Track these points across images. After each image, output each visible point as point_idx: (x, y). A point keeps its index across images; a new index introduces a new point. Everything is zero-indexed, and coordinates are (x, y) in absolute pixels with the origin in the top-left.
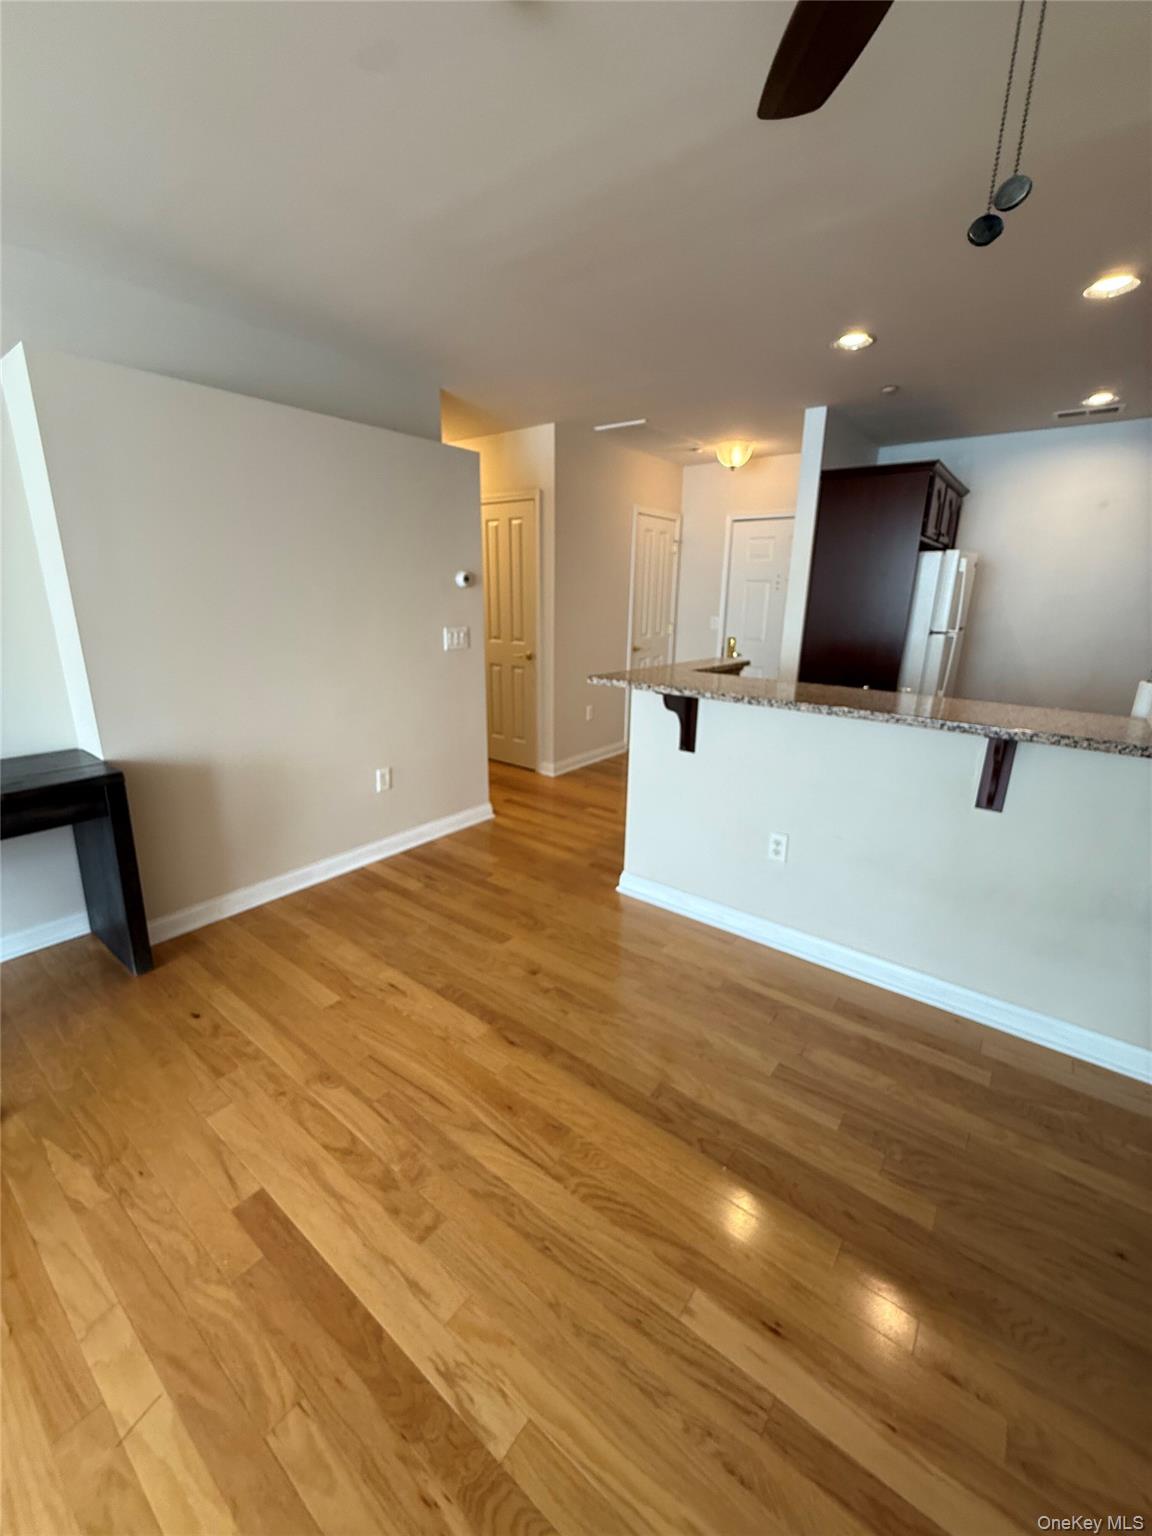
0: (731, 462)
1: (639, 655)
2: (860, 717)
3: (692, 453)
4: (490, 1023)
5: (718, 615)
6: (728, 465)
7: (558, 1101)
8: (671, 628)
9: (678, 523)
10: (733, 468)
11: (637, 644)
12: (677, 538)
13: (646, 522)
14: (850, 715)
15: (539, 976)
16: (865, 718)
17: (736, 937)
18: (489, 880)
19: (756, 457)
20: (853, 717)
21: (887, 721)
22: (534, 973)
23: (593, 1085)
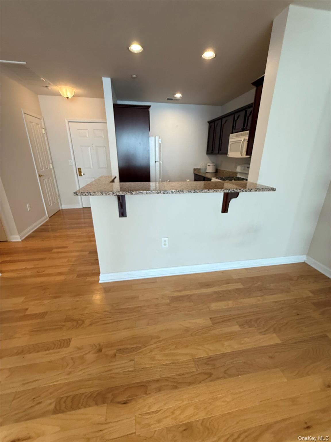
0: (67, 95)
1: (42, 178)
2: (205, 192)
3: (46, 88)
4: (104, 403)
5: (71, 159)
6: (66, 97)
7: (173, 413)
8: (51, 165)
9: (42, 120)
10: (68, 98)
11: (41, 174)
12: (44, 127)
13: (29, 118)
14: (201, 192)
15: (103, 350)
16: (206, 192)
17: (156, 278)
18: (28, 313)
19: (76, 96)
20: (202, 193)
21: (213, 192)
22: (100, 350)
23: (176, 387)
